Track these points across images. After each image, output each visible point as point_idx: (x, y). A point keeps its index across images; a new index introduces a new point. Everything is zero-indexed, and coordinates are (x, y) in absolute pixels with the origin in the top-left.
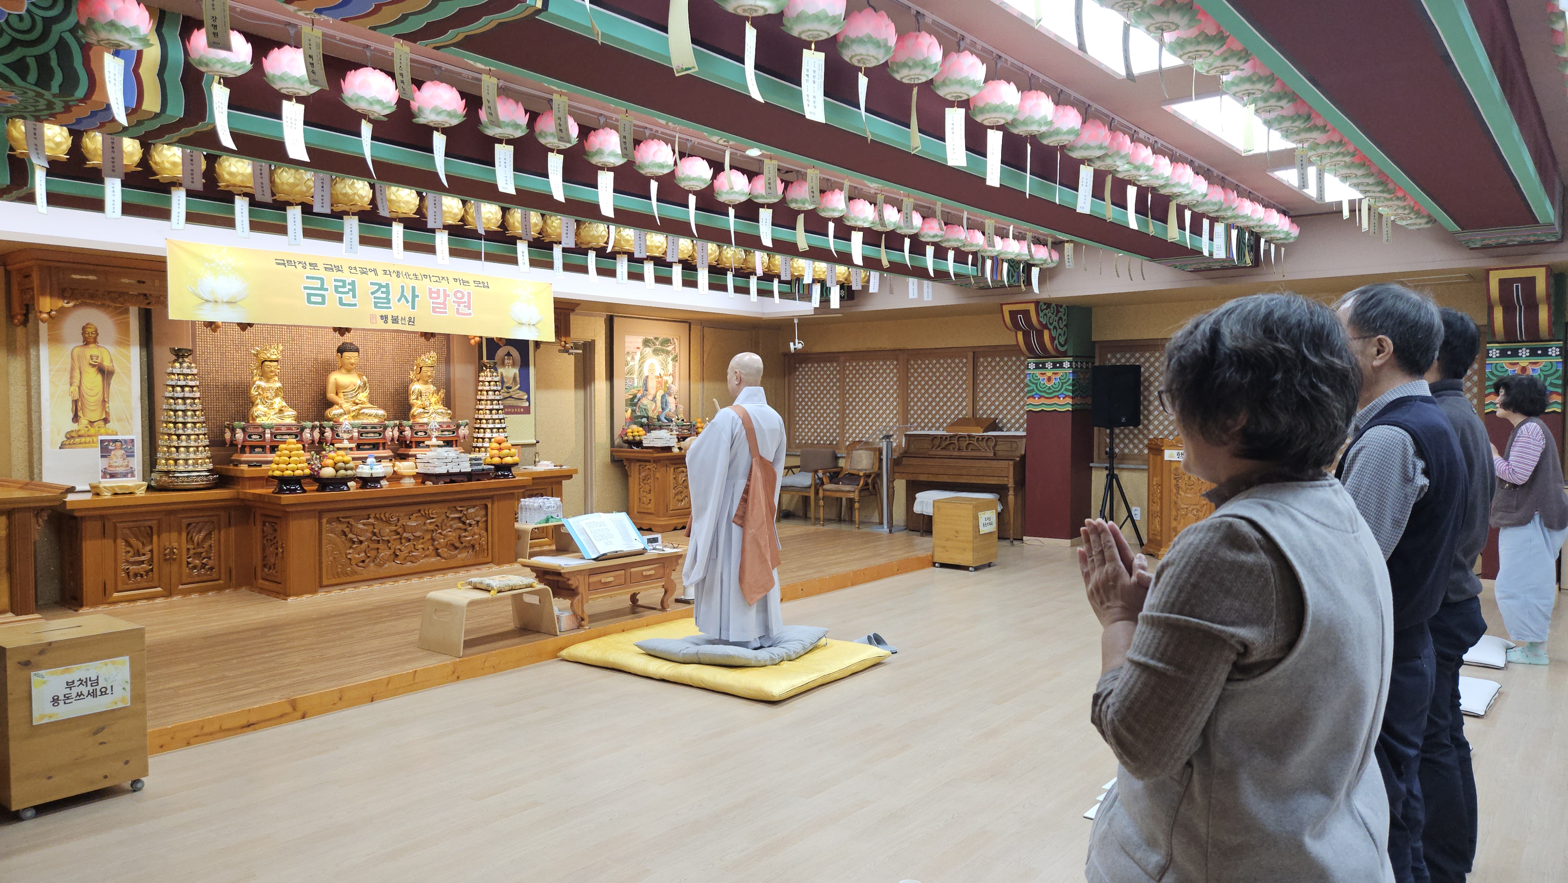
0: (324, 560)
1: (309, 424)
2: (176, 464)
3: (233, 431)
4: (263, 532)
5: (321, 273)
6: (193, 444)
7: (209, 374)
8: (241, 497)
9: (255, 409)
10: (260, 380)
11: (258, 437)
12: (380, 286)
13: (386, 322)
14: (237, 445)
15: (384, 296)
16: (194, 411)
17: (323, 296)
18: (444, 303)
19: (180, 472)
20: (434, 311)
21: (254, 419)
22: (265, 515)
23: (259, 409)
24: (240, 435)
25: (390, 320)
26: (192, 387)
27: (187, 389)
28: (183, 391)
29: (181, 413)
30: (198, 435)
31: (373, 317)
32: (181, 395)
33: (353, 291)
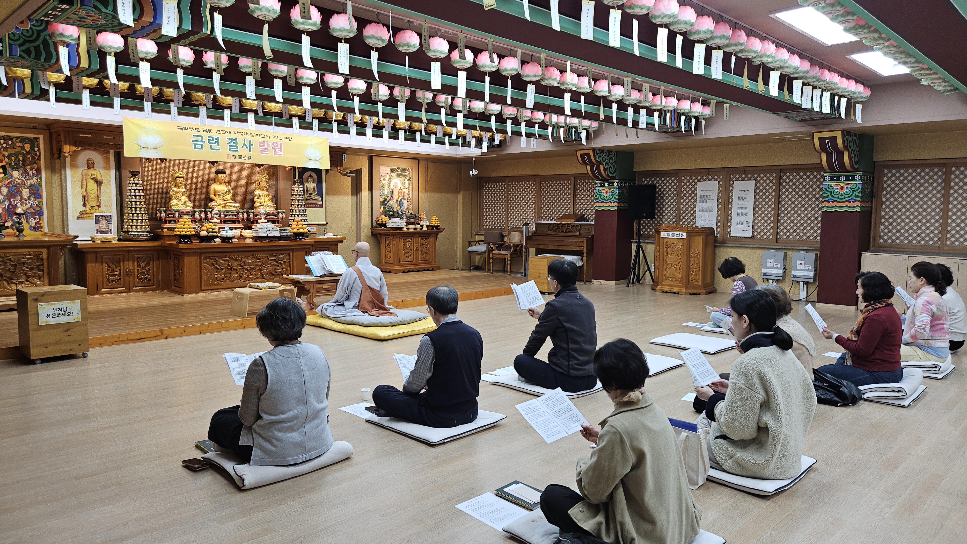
0: (203, 277)
1: (199, 210)
2: (132, 228)
3: (160, 212)
4: (174, 262)
5: (201, 133)
6: (140, 218)
7: (147, 183)
8: (163, 245)
9: (171, 202)
10: (175, 187)
11: (172, 216)
12: (232, 140)
13: (235, 158)
14: (162, 220)
15: (235, 145)
16: (141, 202)
17: (202, 145)
18: (267, 149)
19: (134, 232)
20: (261, 153)
21: (170, 207)
22: (175, 255)
23: (174, 202)
24: (164, 215)
25: (237, 157)
26: (139, 190)
27: (137, 191)
28: (135, 192)
29: (134, 203)
30: (142, 214)
31: (228, 156)
32: (134, 194)
33: (218, 142)
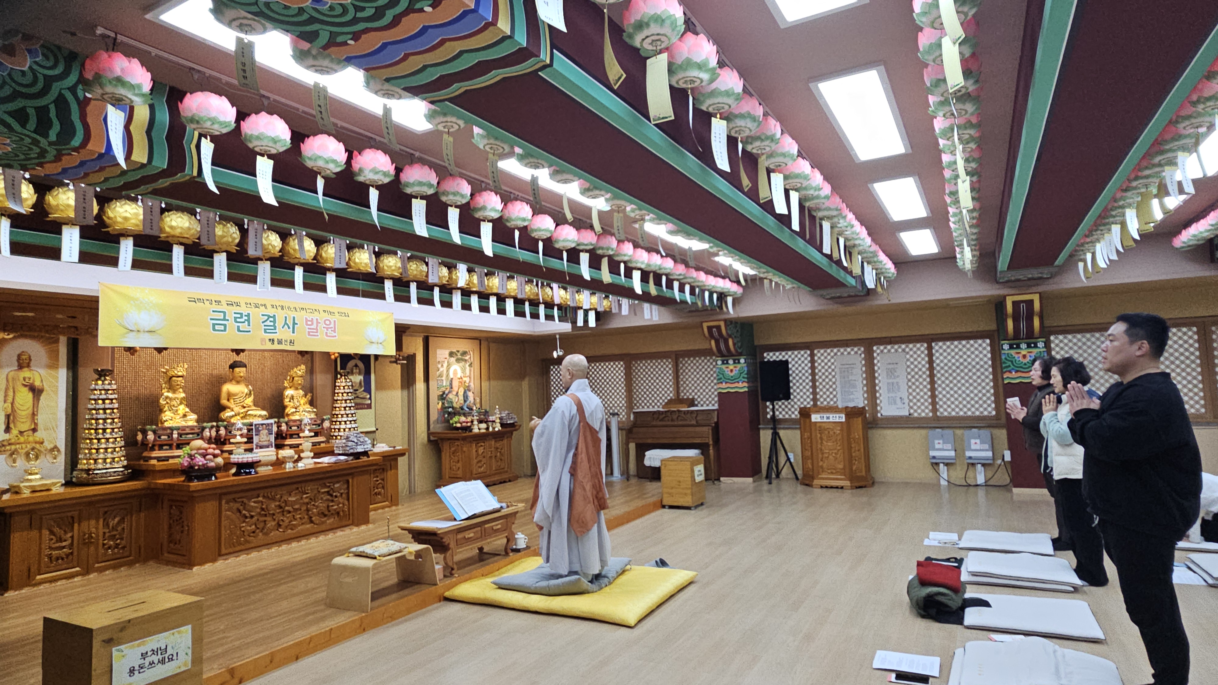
0: (223, 532)
1: (209, 424)
2: (95, 463)
3: (144, 433)
4: (170, 514)
5: (224, 308)
6: (111, 446)
7: (124, 389)
8: (151, 486)
9: (163, 415)
10: (168, 392)
11: (166, 437)
12: (269, 317)
13: (273, 343)
14: (147, 445)
15: (272, 324)
16: (113, 419)
17: (225, 326)
18: (317, 329)
19: (99, 469)
20: (309, 335)
21: (162, 423)
22: (173, 501)
23: (167, 415)
24: (151, 436)
25: (276, 342)
26: (112, 400)
27: (107, 401)
28: (104, 403)
29: (101, 421)
30: (115, 438)
31: (263, 340)
32: (102, 406)
33: (248, 320)
